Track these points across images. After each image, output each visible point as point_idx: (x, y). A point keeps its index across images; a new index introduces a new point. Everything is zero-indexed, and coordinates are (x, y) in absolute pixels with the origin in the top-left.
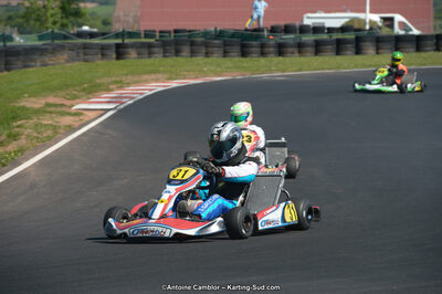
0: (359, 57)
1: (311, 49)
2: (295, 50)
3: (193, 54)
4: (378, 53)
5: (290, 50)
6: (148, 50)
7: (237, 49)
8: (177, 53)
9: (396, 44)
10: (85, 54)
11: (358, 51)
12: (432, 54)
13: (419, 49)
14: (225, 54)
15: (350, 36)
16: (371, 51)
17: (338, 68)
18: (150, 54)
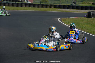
0: (22, 7)
1: (11, 5)
2: (8, 5)
4: (25, 7)
5: (7, 5)
9: (29, 5)
11: (21, 6)
12: (37, 8)
13: (34, 7)
15: (20, 3)
16: (24, 6)
17: (18, 10)
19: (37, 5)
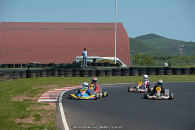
1: (111, 73)
2: (104, 73)
3: (59, 75)
4: (139, 75)
5: (102, 73)
6: (40, 74)
7: (78, 73)
8: (53, 75)
10: (13, 76)
11: (131, 74)
14: (73, 75)
18: (41, 75)
19: (163, 71)
